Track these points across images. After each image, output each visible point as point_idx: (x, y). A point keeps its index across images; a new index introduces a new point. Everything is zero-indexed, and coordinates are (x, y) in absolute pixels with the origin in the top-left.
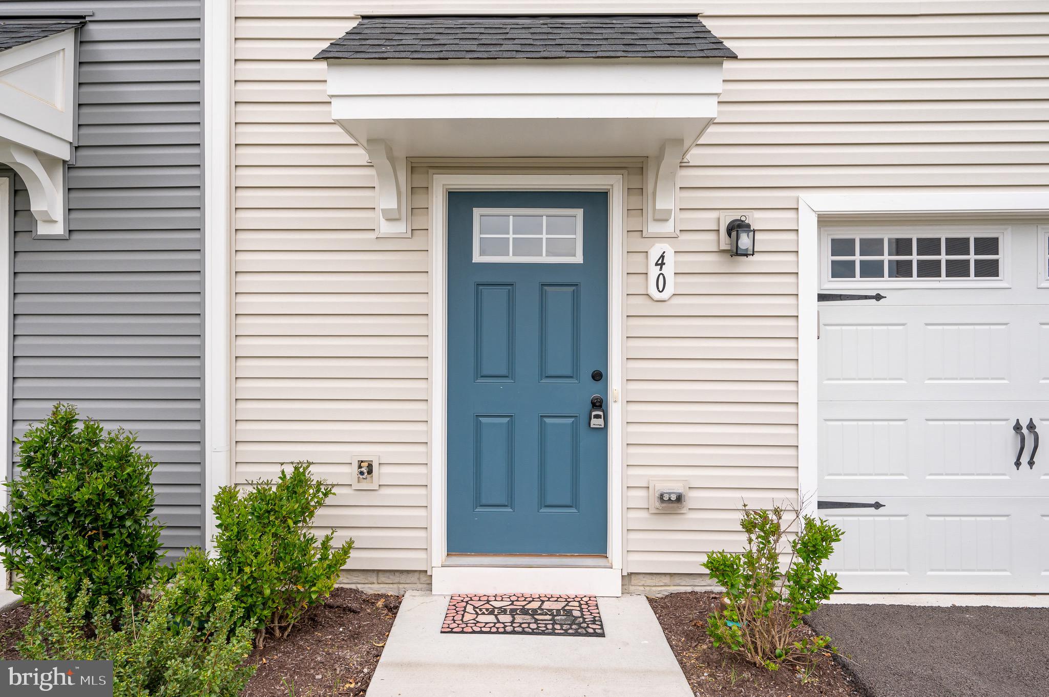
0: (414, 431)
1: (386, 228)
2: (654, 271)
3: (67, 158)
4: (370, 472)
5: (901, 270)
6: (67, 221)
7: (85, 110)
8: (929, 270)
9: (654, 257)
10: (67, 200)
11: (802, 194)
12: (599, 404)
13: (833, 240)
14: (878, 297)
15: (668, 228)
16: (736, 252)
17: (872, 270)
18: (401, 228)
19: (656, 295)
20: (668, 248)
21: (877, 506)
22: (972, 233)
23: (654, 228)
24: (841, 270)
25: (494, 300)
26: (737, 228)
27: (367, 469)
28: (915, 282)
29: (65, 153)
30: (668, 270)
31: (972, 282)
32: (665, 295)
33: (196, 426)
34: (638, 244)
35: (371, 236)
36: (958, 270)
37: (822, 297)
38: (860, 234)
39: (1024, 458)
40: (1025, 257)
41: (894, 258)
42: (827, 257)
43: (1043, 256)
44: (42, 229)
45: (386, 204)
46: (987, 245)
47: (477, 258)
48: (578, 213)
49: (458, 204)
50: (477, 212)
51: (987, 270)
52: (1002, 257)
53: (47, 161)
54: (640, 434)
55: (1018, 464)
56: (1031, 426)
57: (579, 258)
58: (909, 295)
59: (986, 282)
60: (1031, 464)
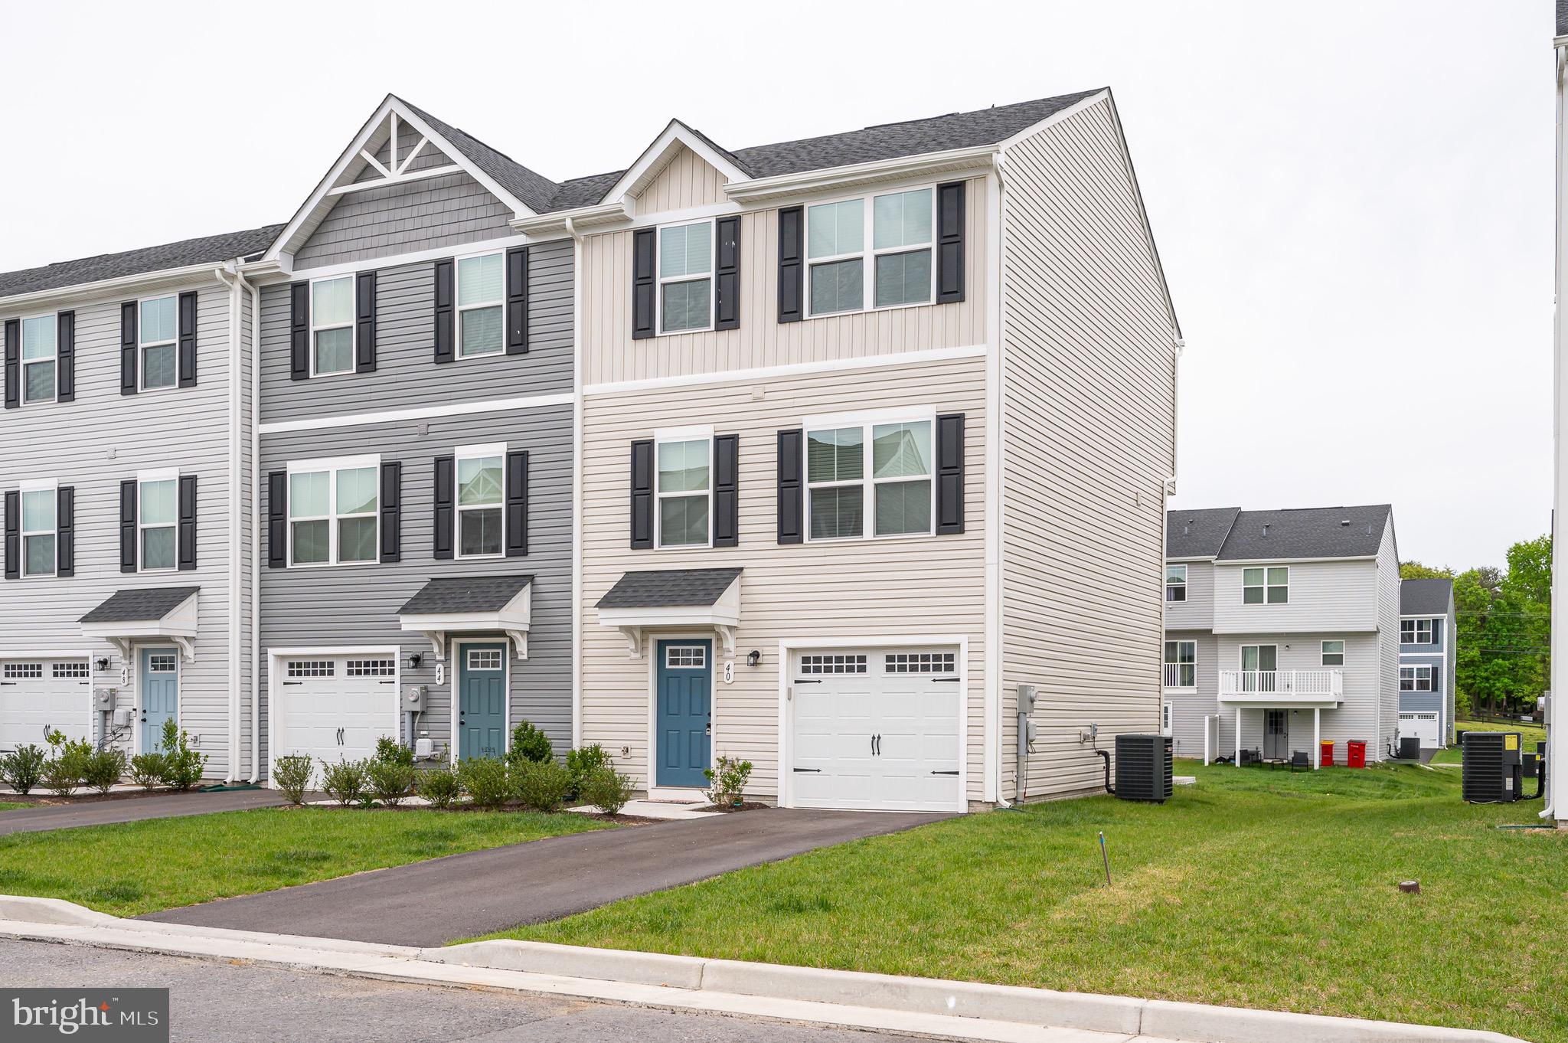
0: (641, 736)
1: (633, 655)
2: (726, 672)
3: (528, 630)
4: (627, 752)
5: (828, 670)
6: (528, 654)
7: (534, 611)
8: (839, 670)
9: (726, 666)
10: (528, 646)
11: (780, 640)
12: (709, 726)
13: (803, 658)
14: (819, 682)
15: (732, 654)
16: (755, 664)
17: (817, 670)
18: (638, 655)
19: (727, 682)
20: (731, 663)
21: (819, 771)
22: (856, 654)
23: (726, 654)
24: (806, 670)
25: (673, 682)
26: (756, 655)
27: (627, 750)
28: (834, 675)
29: (527, 628)
30: (731, 672)
31: (856, 675)
32: (730, 682)
33: (570, 733)
34: (720, 661)
35: (629, 658)
36: (850, 669)
37: (796, 682)
38: (812, 655)
39: (876, 751)
40: (876, 664)
41: (826, 665)
42: (800, 665)
43: (883, 663)
44: (520, 657)
45: (633, 646)
46: (862, 659)
47: (668, 666)
48: (704, 648)
49: (661, 645)
50: (668, 648)
51: (862, 669)
52: (868, 664)
53: (521, 632)
54: (721, 737)
55: (873, 754)
56: (879, 738)
57: (703, 667)
58: (831, 680)
59: (861, 675)
60: (879, 753)
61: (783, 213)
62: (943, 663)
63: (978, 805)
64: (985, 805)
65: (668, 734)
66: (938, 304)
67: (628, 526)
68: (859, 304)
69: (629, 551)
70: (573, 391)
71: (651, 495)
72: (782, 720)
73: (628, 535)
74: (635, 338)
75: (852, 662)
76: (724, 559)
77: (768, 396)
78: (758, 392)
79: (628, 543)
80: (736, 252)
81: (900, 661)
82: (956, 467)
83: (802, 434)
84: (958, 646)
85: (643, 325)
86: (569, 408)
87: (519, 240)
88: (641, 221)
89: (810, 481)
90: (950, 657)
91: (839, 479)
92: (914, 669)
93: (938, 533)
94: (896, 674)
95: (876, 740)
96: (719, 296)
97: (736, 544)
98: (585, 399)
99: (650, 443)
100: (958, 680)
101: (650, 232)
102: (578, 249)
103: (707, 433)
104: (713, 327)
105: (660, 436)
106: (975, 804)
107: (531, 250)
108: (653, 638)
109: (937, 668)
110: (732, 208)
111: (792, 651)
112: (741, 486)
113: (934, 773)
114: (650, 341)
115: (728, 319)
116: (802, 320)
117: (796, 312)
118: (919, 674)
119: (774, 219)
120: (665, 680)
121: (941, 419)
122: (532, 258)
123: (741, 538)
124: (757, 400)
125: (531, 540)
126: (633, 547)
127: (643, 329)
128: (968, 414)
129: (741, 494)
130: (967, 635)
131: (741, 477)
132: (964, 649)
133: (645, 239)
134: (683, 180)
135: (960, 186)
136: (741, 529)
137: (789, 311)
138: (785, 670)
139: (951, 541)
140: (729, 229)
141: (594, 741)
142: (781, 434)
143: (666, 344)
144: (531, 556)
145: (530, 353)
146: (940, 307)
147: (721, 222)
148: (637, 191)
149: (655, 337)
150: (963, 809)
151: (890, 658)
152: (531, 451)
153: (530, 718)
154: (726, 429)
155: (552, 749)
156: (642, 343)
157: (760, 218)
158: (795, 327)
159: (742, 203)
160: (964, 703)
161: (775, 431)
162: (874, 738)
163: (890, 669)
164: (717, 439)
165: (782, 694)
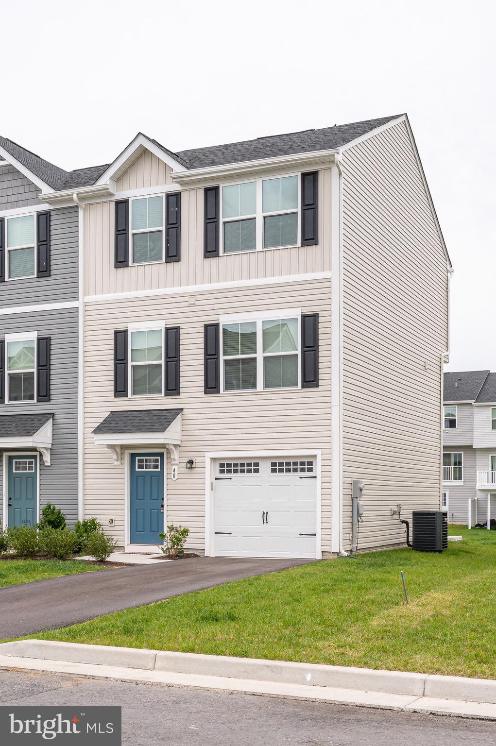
0: (121, 513)
1: (116, 463)
2: (173, 473)
3: (51, 447)
5: (236, 471)
6: (51, 462)
7: (54, 435)
8: (242, 471)
9: (173, 469)
10: (51, 457)
11: (206, 453)
12: (162, 506)
13: (220, 464)
14: (230, 479)
15: (177, 462)
16: (191, 468)
17: (229, 471)
18: (119, 463)
19: (174, 479)
20: (176, 467)
21: (230, 534)
22: (253, 462)
23: (173, 462)
24: (222, 471)
25: (140, 479)
26: (191, 462)
27: (112, 521)
28: (239, 474)
29: (50, 446)
30: (176, 473)
31: (253, 474)
33: (76, 511)
34: (169, 466)
35: (113, 465)
36: (249, 471)
37: (216, 479)
38: (226, 462)
39: (265, 522)
40: (265, 467)
41: (234, 468)
42: (218, 468)
43: (270, 467)
44: (46, 464)
45: (115, 457)
46: (257, 465)
47: (137, 469)
48: (159, 458)
49: (133, 456)
50: (137, 458)
51: (257, 471)
52: (260, 468)
53: (47, 449)
54: (170, 513)
55: (264, 523)
56: (267, 513)
57: (159, 470)
58: (238, 478)
59: (256, 474)
60: (267, 523)
61: (207, 190)
62: (306, 467)
63: (329, 554)
64: (333, 555)
65: (137, 511)
66: (302, 246)
67: (112, 383)
68: (254, 246)
69: (113, 398)
70: (78, 300)
71: (126, 364)
72: (207, 503)
73: (112, 388)
74: (116, 267)
75: (250, 466)
76: (171, 403)
77: (198, 303)
78: (192, 300)
79: (112, 393)
80: (178, 215)
81: (280, 466)
82: (313, 347)
83: (219, 326)
84: (315, 456)
85: (121, 259)
86: (75, 310)
87: (45, 207)
88: (120, 196)
89: (224, 355)
90: (310, 463)
91: (242, 354)
92: (288, 470)
93: (303, 387)
94: (278, 474)
95: (265, 515)
96: (167, 241)
97: (178, 394)
98: (86, 305)
99: (125, 332)
100: (315, 477)
101: (125, 202)
102: (81, 213)
103: (161, 325)
104: (164, 260)
105: (132, 328)
106: (326, 554)
107: (52, 213)
108: (128, 452)
109: (303, 470)
110: (175, 187)
111: (214, 460)
112: (182, 358)
113: (301, 535)
114: (125, 269)
115: (173, 256)
116: (219, 256)
117: (215, 251)
118: (292, 474)
119: (201, 194)
120: (135, 477)
121: (304, 317)
122: (52, 218)
123: (182, 390)
124: (191, 305)
125: (52, 392)
126: (115, 396)
127: (121, 262)
128: (321, 314)
129: (182, 363)
130: (321, 450)
131: (182, 353)
132: (319, 458)
133: (122, 207)
134: (146, 170)
135: (315, 174)
136: (182, 385)
137: (211, 251)
138: (209, 471)
139: (310, 392)
140: (174, 200)
141: (92, 516)
142: (206, 327)
143: (135, 271)
144: (52, 402)
145: (51, 277)
146: (303, 248)
147: (168, 196)
148: (117, 176)
149: (128, 267)
150: (319, 557)
151: (274, 464)
152: (52, 337)
153: (52, 502)
154: (172, 323)
155: (66, 521)
156: (120, 270)
157: (193, 193)
158: (214, 261)
159: (181, 185)
160: (319, 491)
161: (202, 324)
162: (264, 513)
163: (274, 471)
164: (167, 330)
165: (208, 486)
